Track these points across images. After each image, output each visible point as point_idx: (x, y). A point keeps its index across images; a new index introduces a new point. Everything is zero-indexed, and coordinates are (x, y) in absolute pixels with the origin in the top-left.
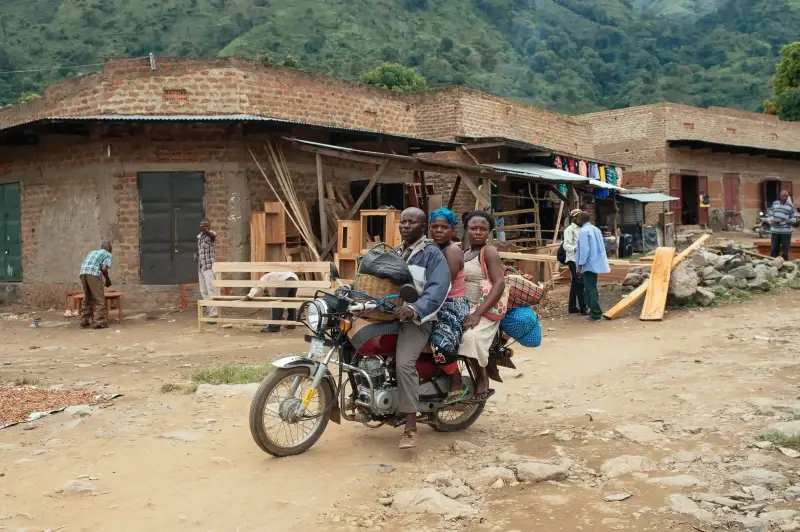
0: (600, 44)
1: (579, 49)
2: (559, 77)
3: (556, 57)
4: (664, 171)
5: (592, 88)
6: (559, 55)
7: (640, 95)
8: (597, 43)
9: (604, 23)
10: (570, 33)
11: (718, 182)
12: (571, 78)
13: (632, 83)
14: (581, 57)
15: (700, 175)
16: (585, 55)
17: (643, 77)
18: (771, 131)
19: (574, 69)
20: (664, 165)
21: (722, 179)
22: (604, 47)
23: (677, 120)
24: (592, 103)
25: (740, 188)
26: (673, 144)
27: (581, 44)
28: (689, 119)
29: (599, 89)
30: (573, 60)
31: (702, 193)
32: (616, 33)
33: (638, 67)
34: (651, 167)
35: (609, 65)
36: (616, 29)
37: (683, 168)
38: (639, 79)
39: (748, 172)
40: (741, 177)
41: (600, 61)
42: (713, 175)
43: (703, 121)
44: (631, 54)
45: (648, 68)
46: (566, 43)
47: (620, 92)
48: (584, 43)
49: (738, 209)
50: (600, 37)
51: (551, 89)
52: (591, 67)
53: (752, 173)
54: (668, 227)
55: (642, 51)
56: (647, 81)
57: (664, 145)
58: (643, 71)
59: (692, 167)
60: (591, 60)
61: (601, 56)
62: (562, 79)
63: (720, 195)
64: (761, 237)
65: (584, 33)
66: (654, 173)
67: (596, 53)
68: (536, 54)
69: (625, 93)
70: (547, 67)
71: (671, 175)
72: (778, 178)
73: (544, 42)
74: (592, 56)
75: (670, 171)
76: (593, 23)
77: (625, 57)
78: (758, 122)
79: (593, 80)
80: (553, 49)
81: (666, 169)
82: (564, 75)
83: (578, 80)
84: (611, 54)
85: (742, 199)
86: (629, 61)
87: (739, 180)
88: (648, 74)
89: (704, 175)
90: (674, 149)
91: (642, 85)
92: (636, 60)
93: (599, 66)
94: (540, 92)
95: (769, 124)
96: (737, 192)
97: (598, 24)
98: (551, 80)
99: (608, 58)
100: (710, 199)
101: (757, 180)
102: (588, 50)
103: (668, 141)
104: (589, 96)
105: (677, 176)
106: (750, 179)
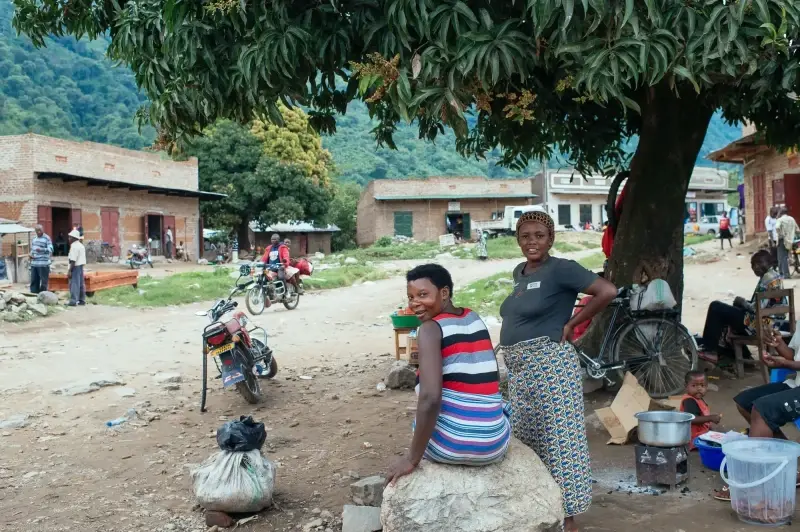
0: (79, 75)
1: (56, 78)
2: (35, 103)
3: (32, 82)
4: (31, 203)
5: (68, 117)
6: (35, 82)
7: (117, 128)
8: (76, 74)
9: (84, 54)
10: (46, 60)
11: (95, 215)
12: (48, 105)
13: (110, 116)
14: (59, 86)
15: (73, 207)
16: (63, 85)
17: (120, 111)
18: (152, 168)
19: (50, 97)
20: (32, 196)
21: (98, 213)
22: (83, 78)
23: (47, 153)
24: (68, 133)
25: (119, 222)
26: (42, 176)
27: (59, 73)
28: (61, 152)
29: (77, 118)
30: (50, 88)
31: (76, 225)
32: (95, 66)
33: (117, 101)
34: (18, 198)
35: (87, 96)
36: (95, 62)
37: (56, 199)
38: (117, 113)
39: (128, 206)
40: (120, 211)
41: (78, 91)
42: (89, 208)
43: (78, 156)
44: (109, 88)
45: (127, 103)
46: (43, 70)
47: (98, 123)
48: (62, 72)
49: (118, 241)
50: (79, 68)
51: (24, 114)
52: (69, 96)
53: (132, 207)
54: (20, 259)
55: (122, 86)
56: (125, 115)
57: (32, 176)
58: (121, 106)
59: (65, 200)
60: (69, 90)
61: (79, 86)
62: (37, 105)
63: (97, 228)
64: (133, 268)
65: (62, 62)
66: (22, 203)
67: (75, 84)
68: (10, 78)
69: (103, 125)
70: (21, 92)
71: (39, 207)
72: (161, 212)
73: (18, 67)
74: (71, 86)
75: (37, 203)
76: (72, 53)
77: (104, 90)
78: (140, 160)
79: (71, 110)
80: (29, 74)
81: (33, 201)
82: (39, 102)
83: (54, 109)
84: (90, 86)
85: (122, 231)
86: (109, 95)
87: (119, 214)
88: (126, 110)
89: (79, 207)
90: (45, 181)
91: (119, 119)
92: (115, 95)
93: (78, 97)
94: (11, 118)
95: (152, 162)
96: (117, 225)
97: (77, 55)
98: (25, 106)
99: (87, 90)
100: (84, 232)
101: (138, 214)
102: (67, 80)
103: (36, 173)
104: (65, 125)
105: (47, 207)
106: (130, 213)
